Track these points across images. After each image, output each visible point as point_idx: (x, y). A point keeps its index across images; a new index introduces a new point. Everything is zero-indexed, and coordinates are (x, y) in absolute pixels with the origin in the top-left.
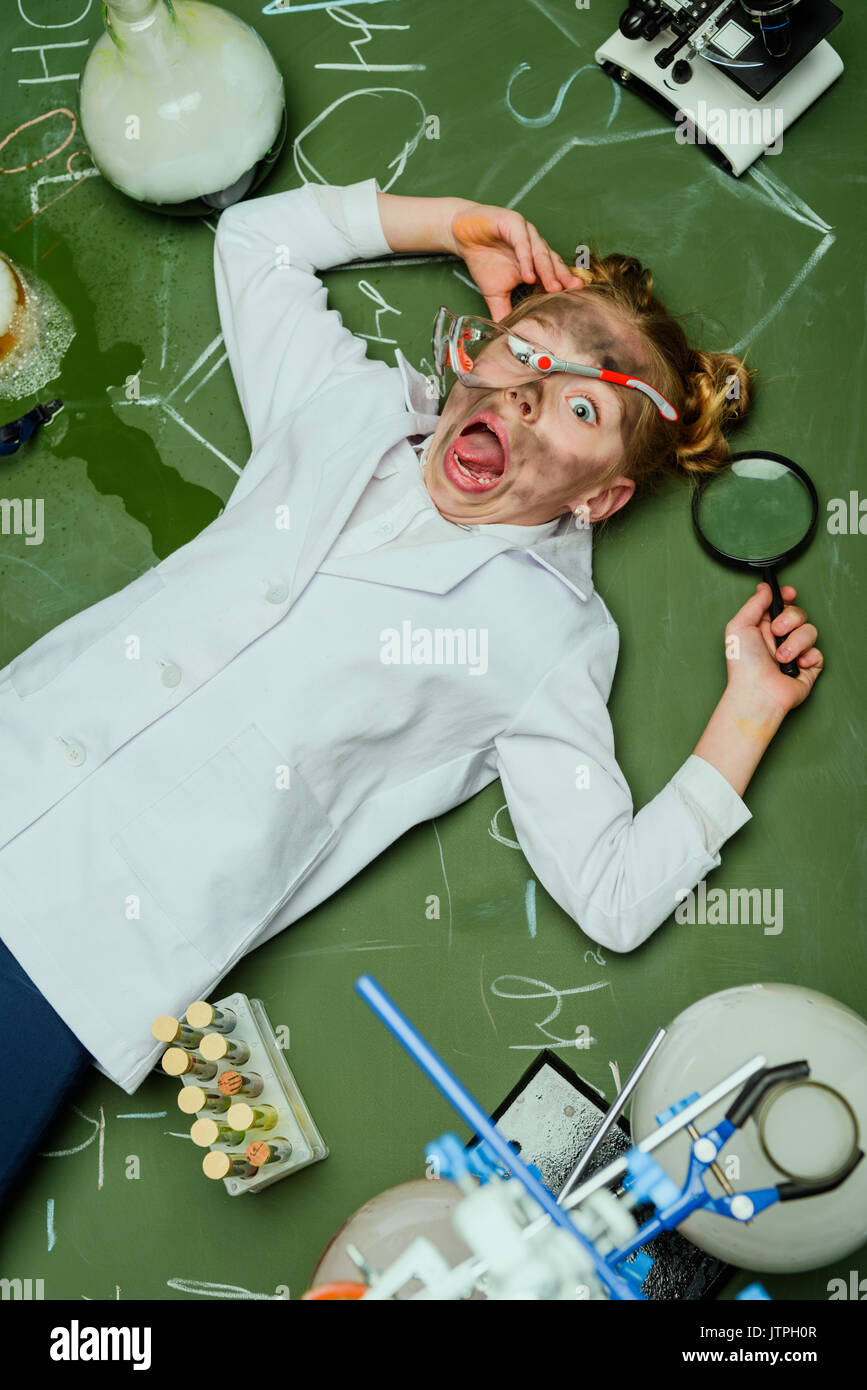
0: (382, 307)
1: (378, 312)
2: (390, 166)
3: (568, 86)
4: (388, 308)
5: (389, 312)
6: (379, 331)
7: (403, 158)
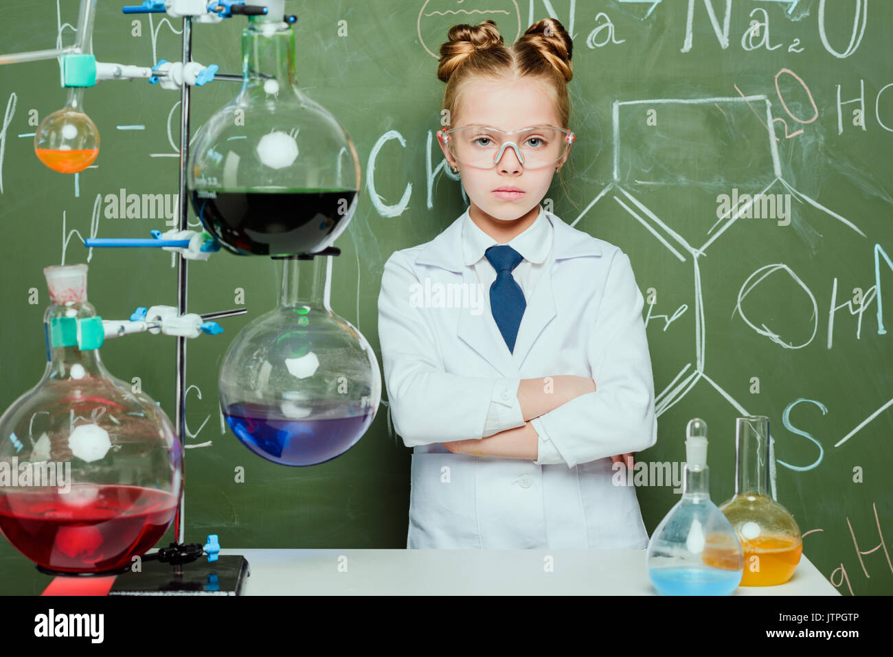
0: (669, 319)
1: (666, 317)
2: (763, 326)
3: (810, 438)
4: (669, 323)
5: (666, 323)
6: (654, 317)
7: (769, 334)
